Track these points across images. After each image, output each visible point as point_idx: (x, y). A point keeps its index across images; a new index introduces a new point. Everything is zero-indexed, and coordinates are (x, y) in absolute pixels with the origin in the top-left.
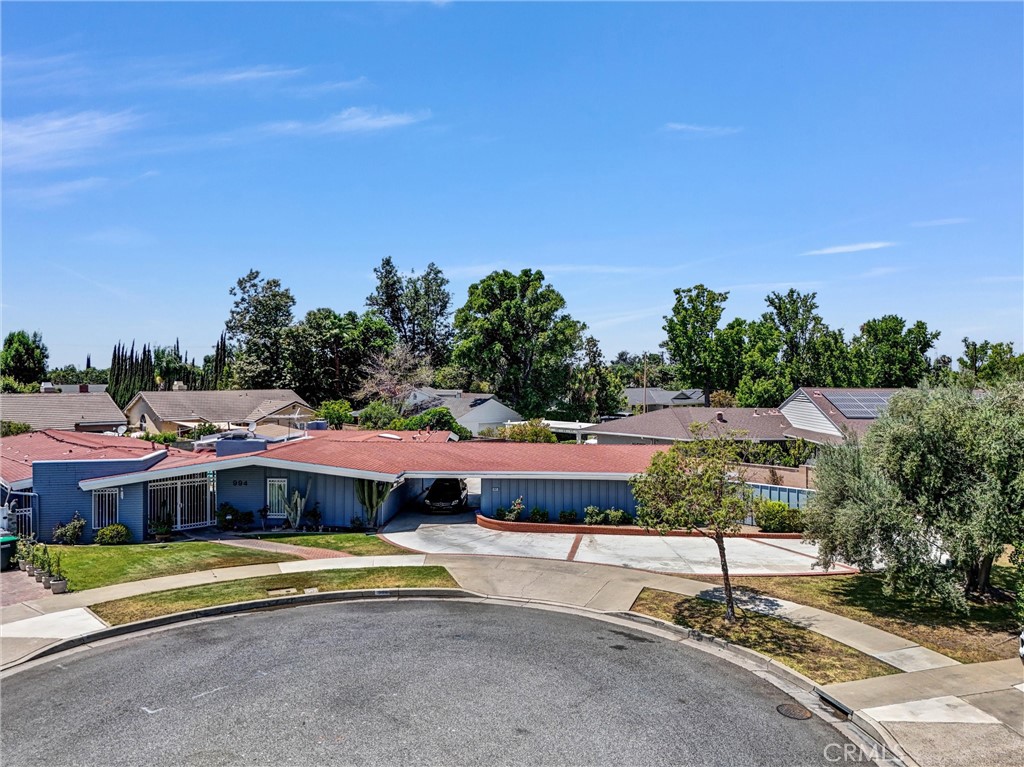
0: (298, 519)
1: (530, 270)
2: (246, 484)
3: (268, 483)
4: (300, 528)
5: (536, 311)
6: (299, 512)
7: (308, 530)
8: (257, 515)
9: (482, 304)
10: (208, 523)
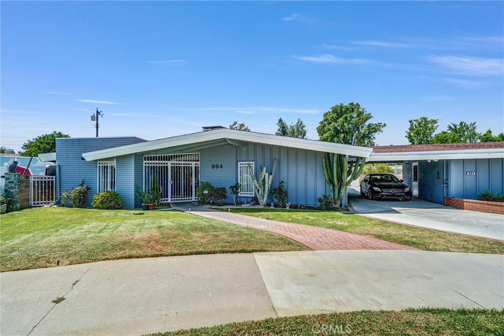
0: (266, 195)
1: (353, 103)
2: (221, 167)
3: (239, 166)
4: (268, 205)
5: (360, 119)
6: (267, 189)
7: (276, 206)
8: (229, 191)
9: (333, 117)
10: (194, 198)
